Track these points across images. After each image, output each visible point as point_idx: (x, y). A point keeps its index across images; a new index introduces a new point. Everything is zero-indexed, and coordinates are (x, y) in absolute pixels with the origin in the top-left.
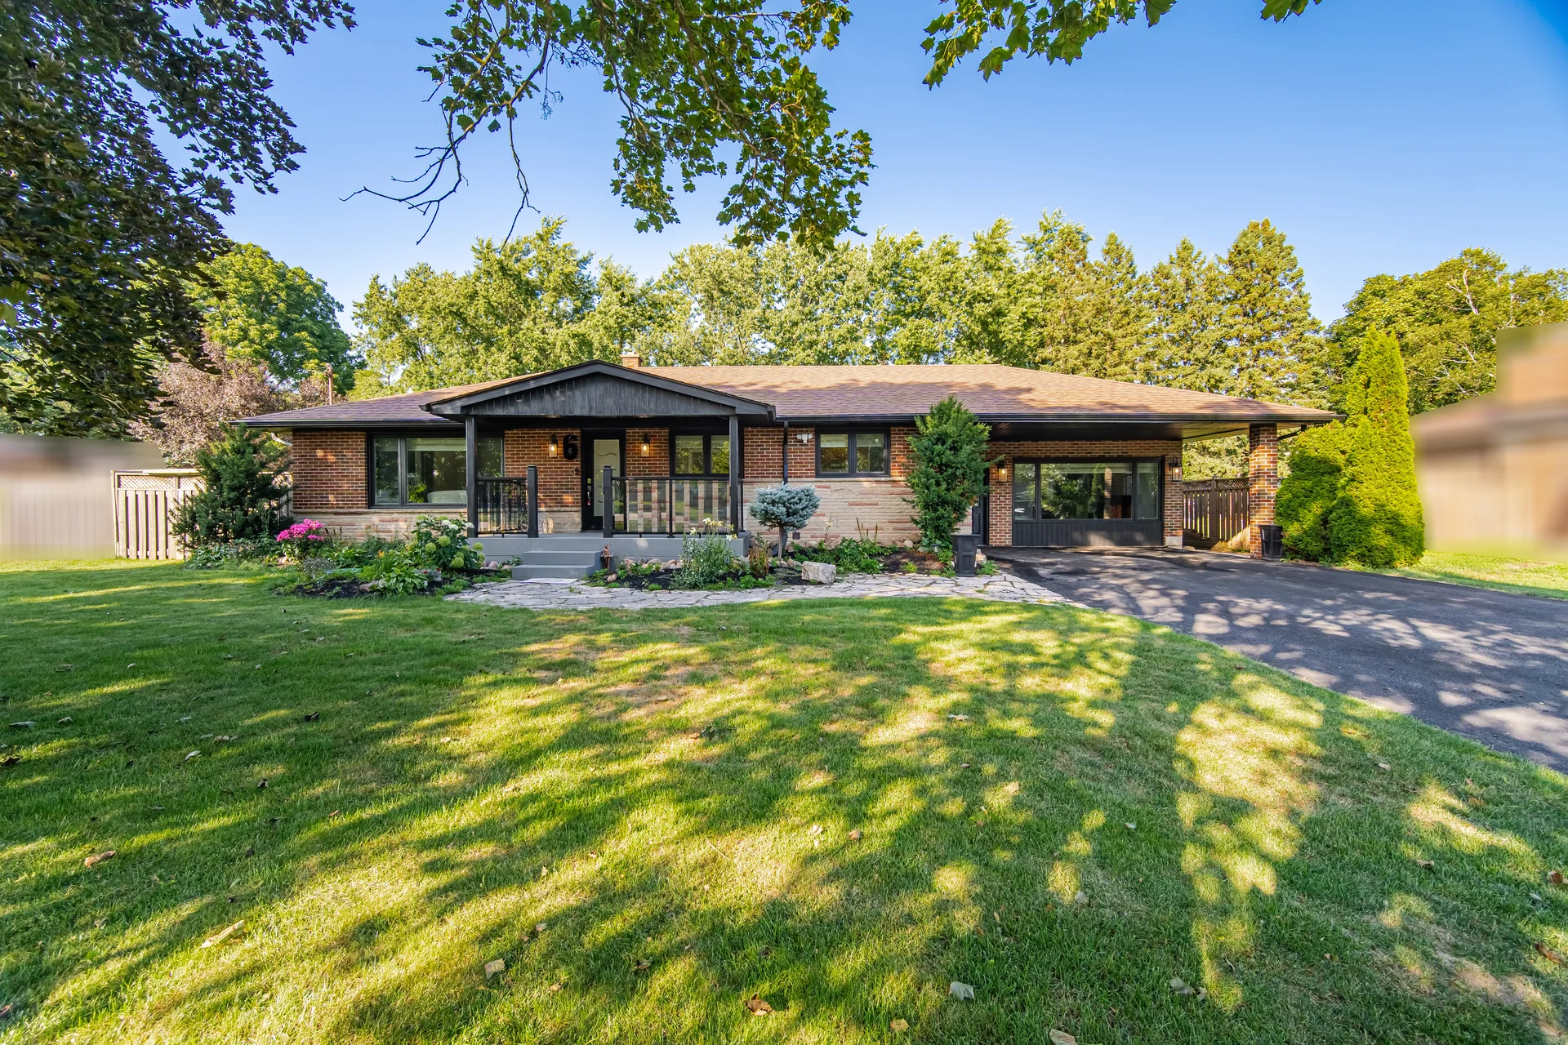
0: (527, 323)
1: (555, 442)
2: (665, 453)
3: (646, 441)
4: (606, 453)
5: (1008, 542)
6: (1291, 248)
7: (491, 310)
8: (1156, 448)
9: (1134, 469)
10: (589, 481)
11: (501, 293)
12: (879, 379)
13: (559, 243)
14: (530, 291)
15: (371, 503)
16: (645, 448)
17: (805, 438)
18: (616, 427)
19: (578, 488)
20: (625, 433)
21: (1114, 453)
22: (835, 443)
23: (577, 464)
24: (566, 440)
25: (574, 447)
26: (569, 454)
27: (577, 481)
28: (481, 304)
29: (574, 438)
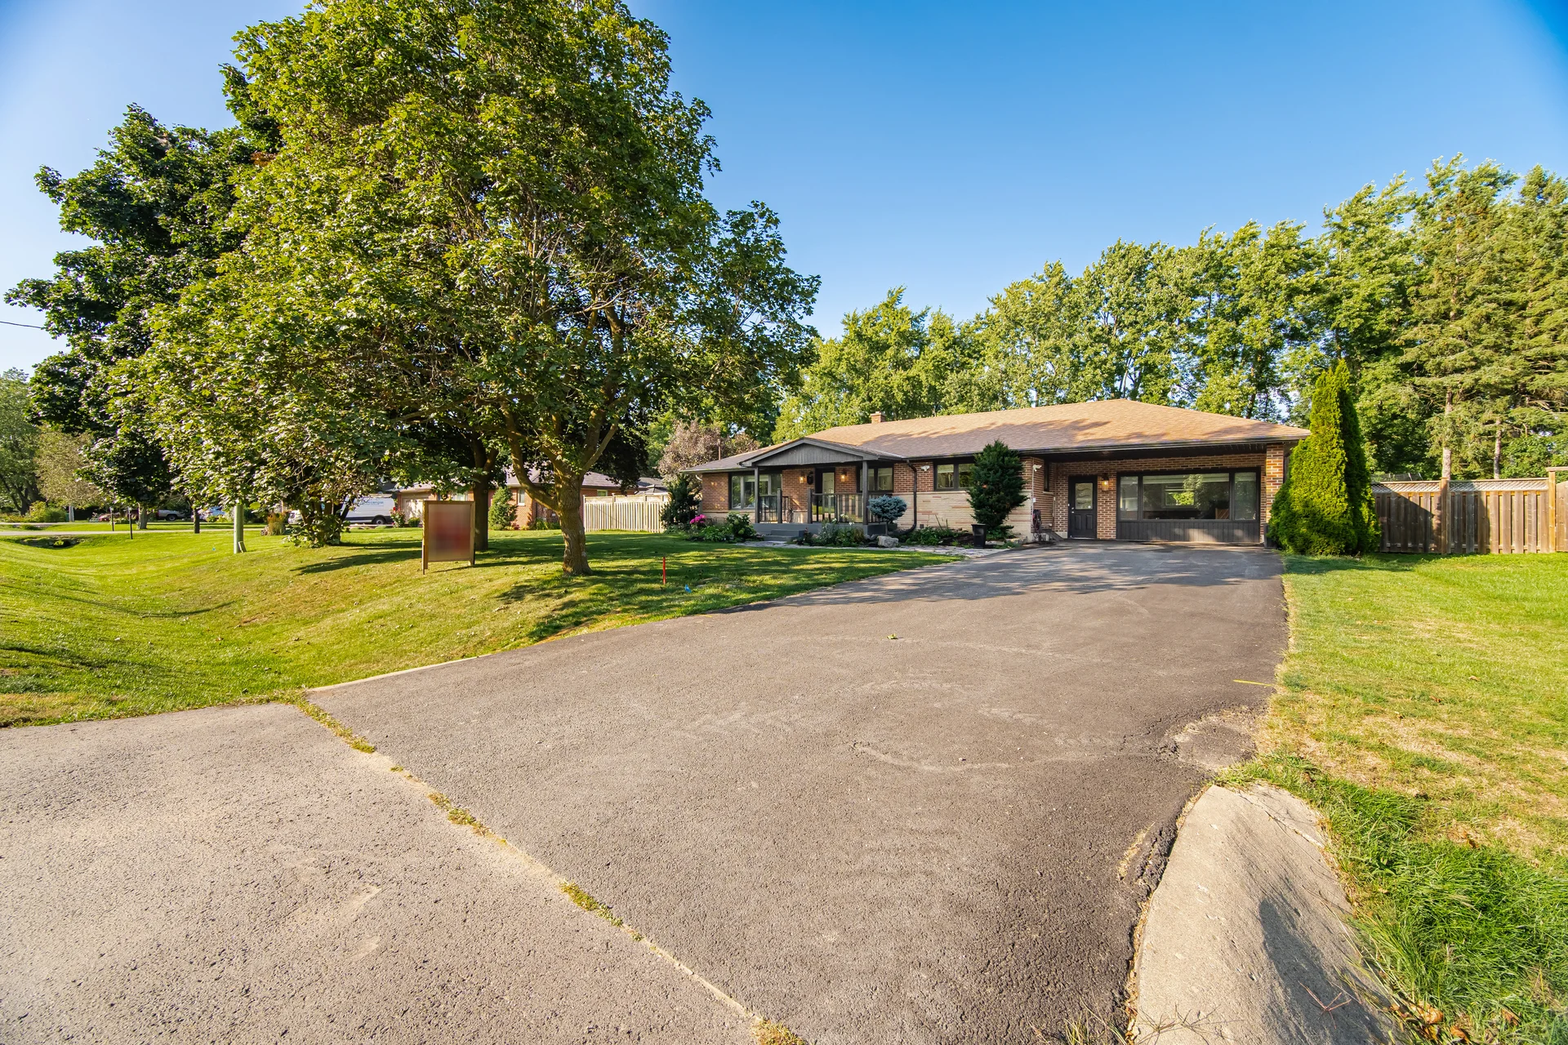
0: (876, 373)
1: (803, 475)
3: (845, 473)
4: (828, 479)
5: (1113, 537)
7: (852, 368)
8: (1251, 460)
9: (1232, 478)
11: (860, 352)
12: (1009, 422)
13: (899, 307)
14: (880, 348)
15: (730, 507)
16: (843, 477)
17: (925, 468)
18: (830, 468)
20: (835, 470)
21: (1209, 466)
22: (949, 469)
23: (813, 487)
24: (808, 475)
25: (812, 479)
26: (809, 481)
28: (844, 364)
29: (812, 474)
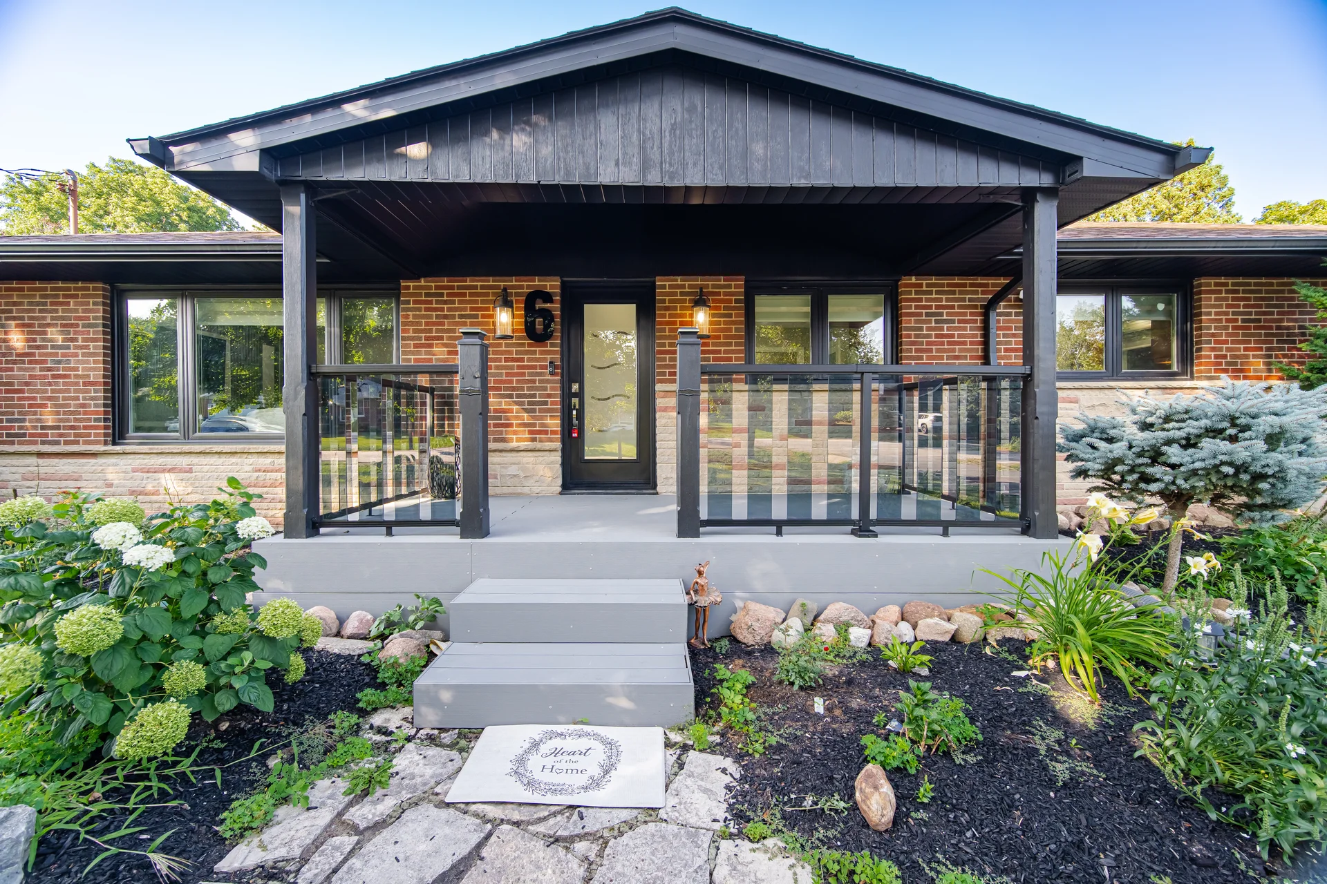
1: (507, 304)
2: (738, 330)
6: (1219, 167)
10: (575, 387)
15: (118, 434)
16: (700, 317)
19: (555, 402)
20: (653, 286)
23: (551, 352)
24: (531, 299)
25: (547, 315)
26: (535, 329)
27: (552, 385)
29: (548, 297)
